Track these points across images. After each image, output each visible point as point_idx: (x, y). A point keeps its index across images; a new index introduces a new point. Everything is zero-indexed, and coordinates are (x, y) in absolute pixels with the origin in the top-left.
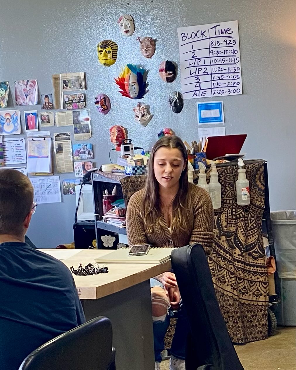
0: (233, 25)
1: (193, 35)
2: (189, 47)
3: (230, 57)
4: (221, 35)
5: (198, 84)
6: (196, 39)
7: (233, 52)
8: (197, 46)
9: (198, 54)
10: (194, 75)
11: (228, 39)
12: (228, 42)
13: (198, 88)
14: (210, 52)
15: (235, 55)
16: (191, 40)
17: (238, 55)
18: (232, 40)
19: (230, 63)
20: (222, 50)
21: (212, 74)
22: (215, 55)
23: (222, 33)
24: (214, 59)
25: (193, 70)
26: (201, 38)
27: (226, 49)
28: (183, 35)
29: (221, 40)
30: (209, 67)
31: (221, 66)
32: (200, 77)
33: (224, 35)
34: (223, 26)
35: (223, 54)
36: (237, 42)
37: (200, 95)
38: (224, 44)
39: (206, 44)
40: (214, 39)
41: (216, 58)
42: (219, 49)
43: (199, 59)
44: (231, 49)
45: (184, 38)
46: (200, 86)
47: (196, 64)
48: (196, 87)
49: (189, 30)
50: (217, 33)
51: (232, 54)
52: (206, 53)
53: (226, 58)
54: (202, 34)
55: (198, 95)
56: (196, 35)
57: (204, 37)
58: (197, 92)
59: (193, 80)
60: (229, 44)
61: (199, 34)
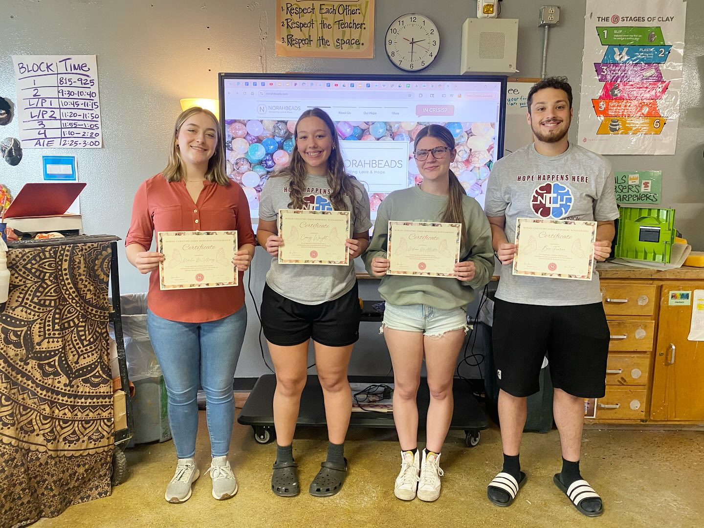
0: (90, 60)
1: (36, 68)
2: (29, 83)
3: (86, 101)
4: (73, 71)
5: (42, 131)
6: (39, 73)
7: (90, 95)
8: (40, 81)
9: (43, 93)
10: (36, 118)
11: (84, 78)
12: (83, 82)
13: (43, 136)
14: (59, 92)
15: (92, 98)
16: (32, 74)
17: (96, 99)
18: (89, 79)
19: (86, 108)
20: (76, 90)
21: (61, 120)
22: (67, 96)
23: (75, 68)
24: (64, 100)
25: (36, 112)
26: (46, 73)
27: (80, 90)
28: (21, 65)
29: (75, 78)
30: (57, 111)
31: (74, 111)
32: (44, 122)
33: (78, 71)
34: (77, 60)
35: (76, 96)
36: (96, 82)
37: (45, 145)
38: (79, 84)
39: (53, 80)
40: (64, 76)
41: (68, 100)
42: (71, 89)
43: (43, 99)
44: (88, 90)
45: (23, 70)
46: (45, 133)
47: (39, 105)
48: (39, 134)
49: (30, 60)
50: (69, 69)
51: (88, 97)
52: (54, 93)
53: (80, 102)
54: (48, 67)
55: (42, 144)
56: (39, 68)
57: (50, 72)
58: (42, 141)
59: (36, 124)
60: (85, 84)
61: (44, 67)
